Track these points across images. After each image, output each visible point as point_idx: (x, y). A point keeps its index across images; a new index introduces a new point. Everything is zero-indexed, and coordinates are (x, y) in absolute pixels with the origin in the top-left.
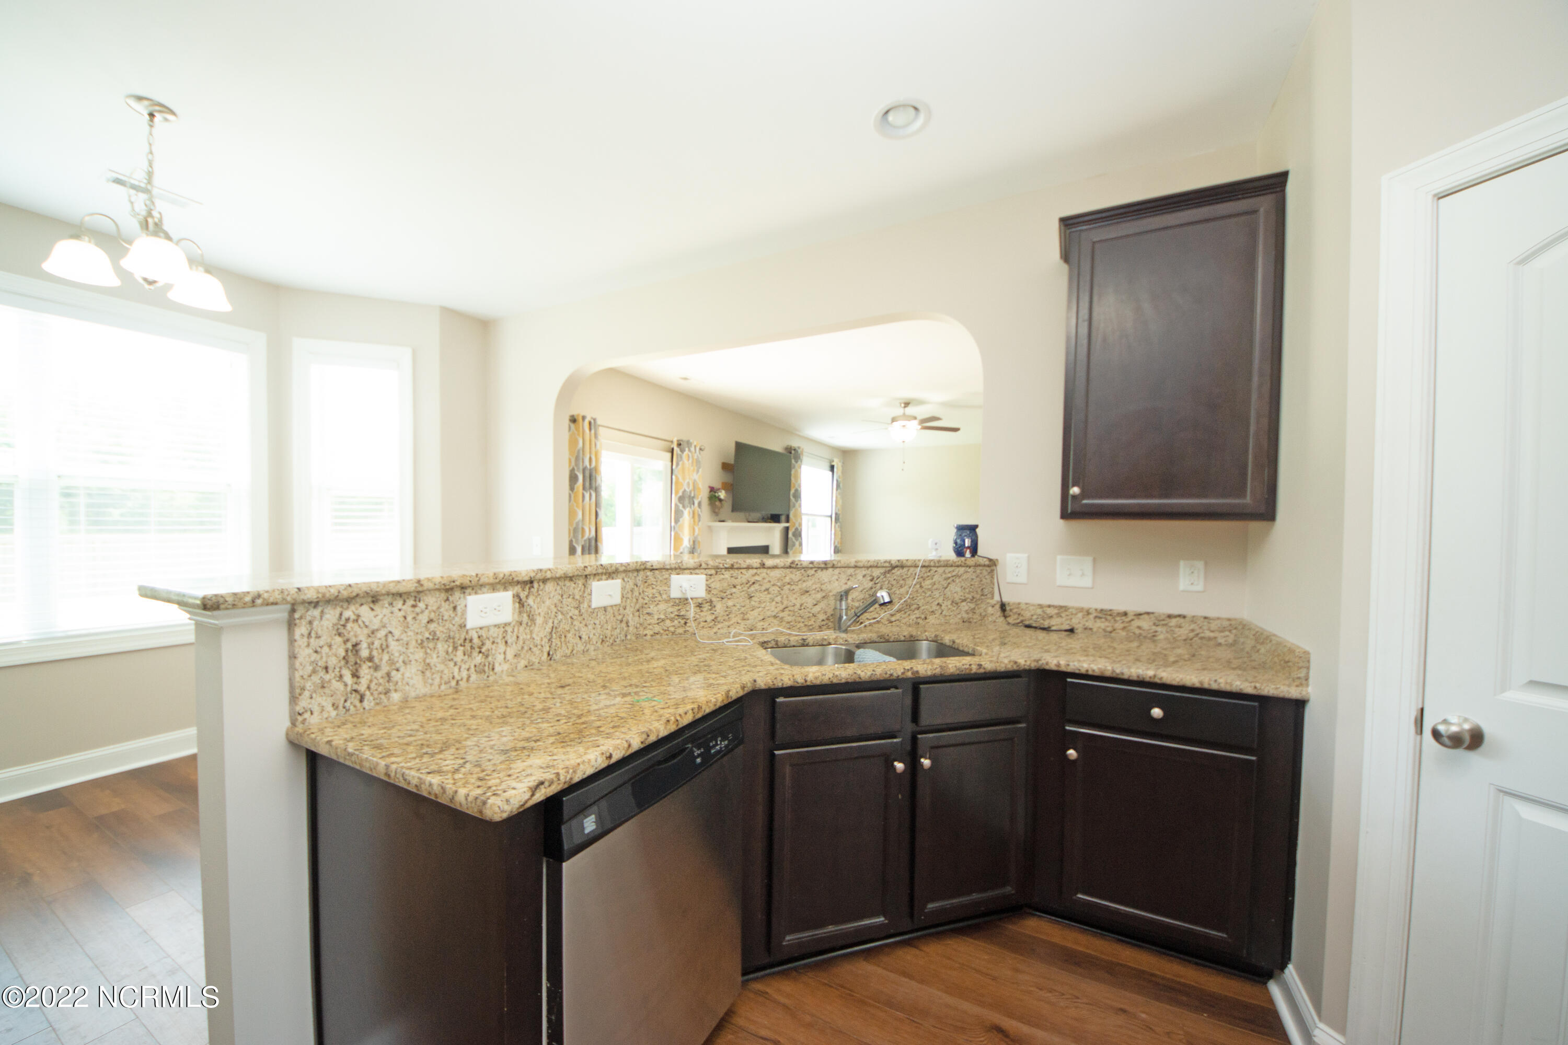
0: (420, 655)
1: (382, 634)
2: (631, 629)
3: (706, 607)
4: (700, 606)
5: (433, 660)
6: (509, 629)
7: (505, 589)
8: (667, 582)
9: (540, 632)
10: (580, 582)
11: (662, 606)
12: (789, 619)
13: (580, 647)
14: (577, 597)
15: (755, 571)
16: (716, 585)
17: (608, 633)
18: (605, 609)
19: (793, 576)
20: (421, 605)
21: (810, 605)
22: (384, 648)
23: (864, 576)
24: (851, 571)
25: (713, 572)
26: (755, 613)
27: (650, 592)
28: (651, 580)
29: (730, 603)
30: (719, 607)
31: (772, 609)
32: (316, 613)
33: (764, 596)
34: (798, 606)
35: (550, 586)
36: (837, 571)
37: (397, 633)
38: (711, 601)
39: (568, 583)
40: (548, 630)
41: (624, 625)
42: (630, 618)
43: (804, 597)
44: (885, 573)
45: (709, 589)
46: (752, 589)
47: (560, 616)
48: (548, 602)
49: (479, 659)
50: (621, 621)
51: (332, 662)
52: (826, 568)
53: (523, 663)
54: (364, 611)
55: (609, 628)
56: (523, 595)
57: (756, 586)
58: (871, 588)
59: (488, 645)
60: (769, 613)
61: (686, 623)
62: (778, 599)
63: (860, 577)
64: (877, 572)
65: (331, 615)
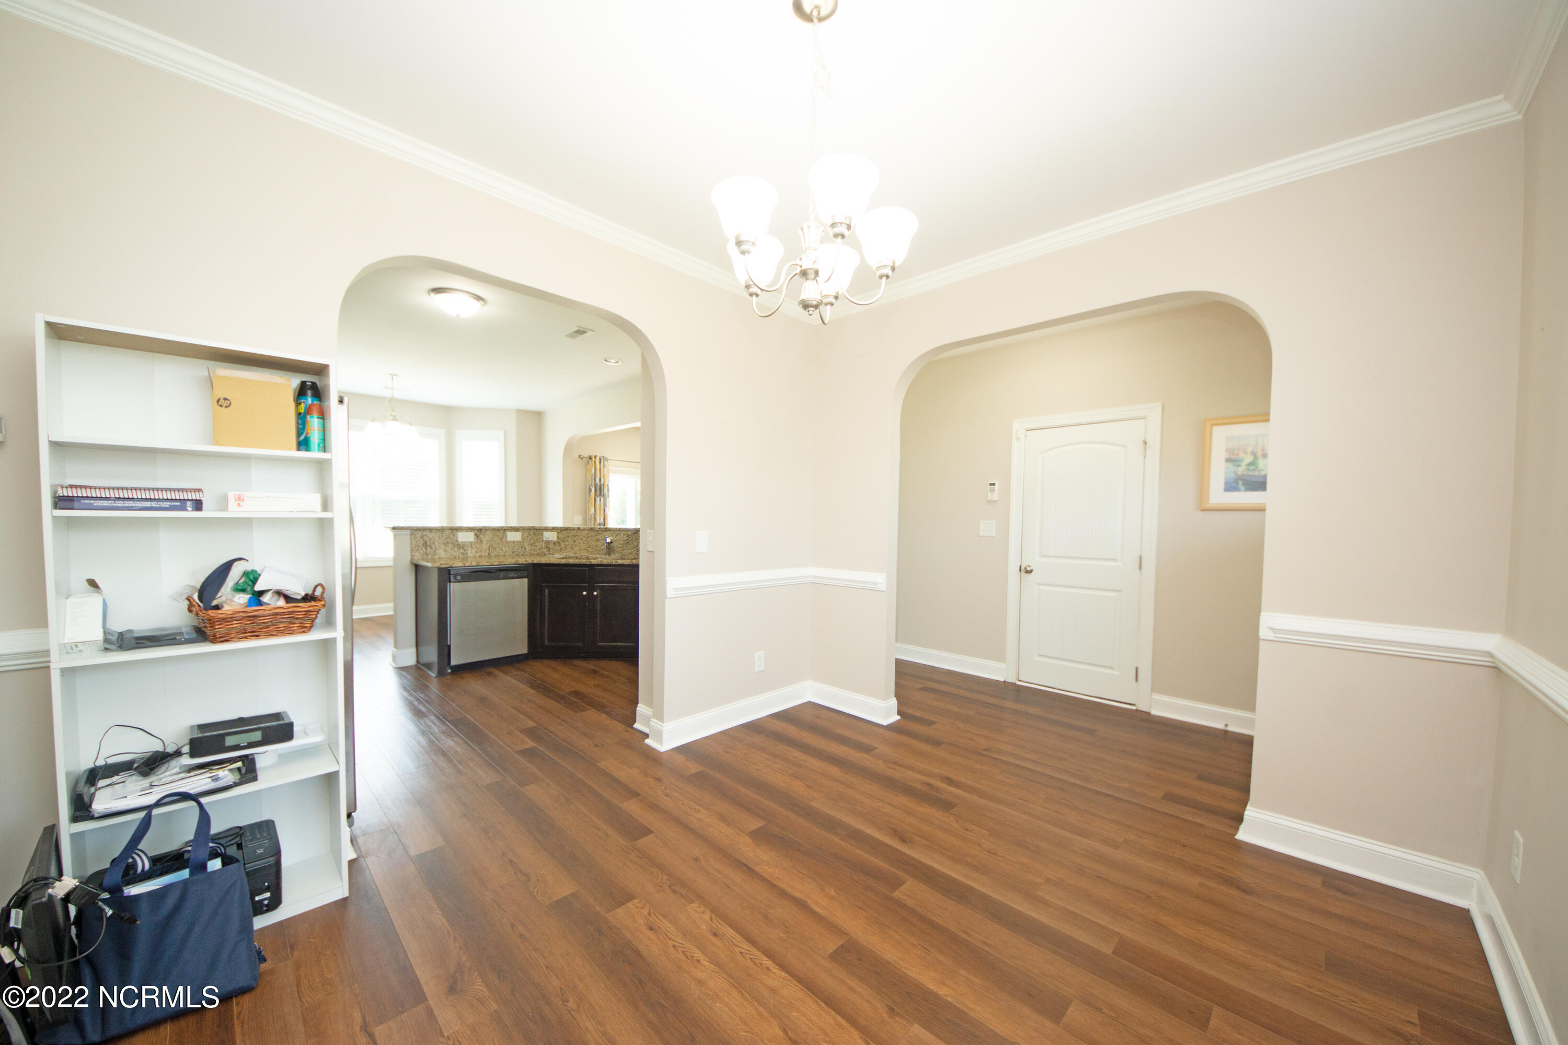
0: (444, 547)
1: (433, 540)
2: (527, 551)
3: (558, 544)
4: (555, 544)
5: (448, 549)
6: (473, 544)
7: (471, 531)
8: (542, 534)
9: (485, 546)
10: (502, 532)
11: (541, 543)
12: (591, 550)
13: (502, 553)
14: (500, 536)
15: (576, 531)
16: (561, 536)
17: (515, 550)
18: (514, 542)
19: (592, 534)
20: (444, 534)
21: (600, 545)
22: (434, 543)
23: (624, 534)
24: (618, 532)
25: (559, 531)
26: (577, 548)
27: (535, 538)
28: (536, 533)
29: (566, 543)
30: (562, 544)
31: (583, 546)
32: (416, 532)
33: (580, 541)
34: (595, 546)
35: (488, 532)
36: (612, 532)
37: (437, 540)
38: (559, 542)
39: (496, 531)
40: (488, 546)
41: (523, 549)
42: (526, 546)
43: (597, 542)
44: (633, 534)
45: (558, 538)
46: (575, 538)
47: (493, 542)
48: (488, 537)
49: (462, 551)
50: (522, 547)
51: (420, 545)
52: (607, 531)
53: (478, 555)
54: (428, 533)
55: (516, 549)
56: (478, 534)
57: (577, 537)
58: (627, 540)
59: (465, 548)
60: (583, 548)
61: (549, 550)
62: (586, 542)
63: (622, 535)
64: (630, 533)
65: (420, 534)
